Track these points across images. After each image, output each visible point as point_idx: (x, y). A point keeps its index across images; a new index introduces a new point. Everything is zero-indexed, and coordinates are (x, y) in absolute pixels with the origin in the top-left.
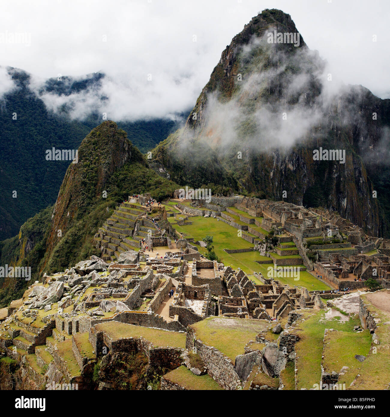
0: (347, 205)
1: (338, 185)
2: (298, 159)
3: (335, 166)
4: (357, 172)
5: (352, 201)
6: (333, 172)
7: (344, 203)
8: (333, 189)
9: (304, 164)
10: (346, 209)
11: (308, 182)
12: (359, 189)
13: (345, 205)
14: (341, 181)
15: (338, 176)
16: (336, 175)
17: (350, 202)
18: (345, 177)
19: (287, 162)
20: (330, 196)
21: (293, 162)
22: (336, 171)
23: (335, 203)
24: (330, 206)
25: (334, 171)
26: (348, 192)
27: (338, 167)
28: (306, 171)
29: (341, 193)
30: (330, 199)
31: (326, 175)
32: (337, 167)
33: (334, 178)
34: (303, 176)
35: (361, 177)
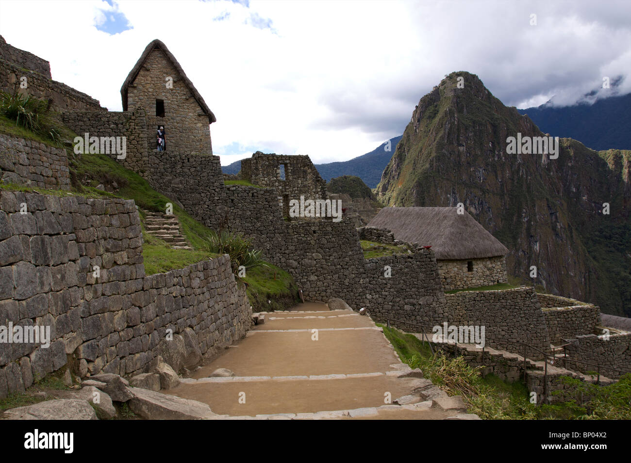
0: (539, 250)
1: (528, 229)
2: (482, 203)
3: (524, 210)
4: (554, 217)
5: (547, 245)
6: (522, 216)
7: (537, 247)
8: (522, 233)
9: (489, 208)
10: (539, 253)
11: (495, 226)
12: (557, 235)
13: (538, 249)
14: (532, 225)
15: (528, 220)
16: (526, 219)
17: (544, 246)
18: (536, 221)
19: (468, 205)
20: (519, 240)
21: (475, 206)
22: (525, 215)
23: (526, 247)
24: (519, 250)
25: (524, 214)
26: (540, 236)
27: (528, 211)
28: (491, 215)
29: (532, 236)
30: (520, 242)
31: (515, 218)
32: (526, 212)
33: (524, 222)
34: (489, 220)
35: (558, 222)
